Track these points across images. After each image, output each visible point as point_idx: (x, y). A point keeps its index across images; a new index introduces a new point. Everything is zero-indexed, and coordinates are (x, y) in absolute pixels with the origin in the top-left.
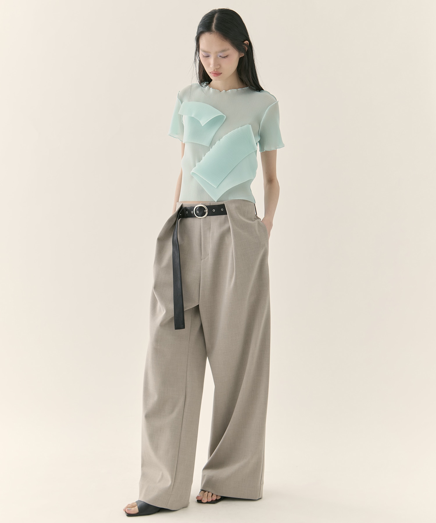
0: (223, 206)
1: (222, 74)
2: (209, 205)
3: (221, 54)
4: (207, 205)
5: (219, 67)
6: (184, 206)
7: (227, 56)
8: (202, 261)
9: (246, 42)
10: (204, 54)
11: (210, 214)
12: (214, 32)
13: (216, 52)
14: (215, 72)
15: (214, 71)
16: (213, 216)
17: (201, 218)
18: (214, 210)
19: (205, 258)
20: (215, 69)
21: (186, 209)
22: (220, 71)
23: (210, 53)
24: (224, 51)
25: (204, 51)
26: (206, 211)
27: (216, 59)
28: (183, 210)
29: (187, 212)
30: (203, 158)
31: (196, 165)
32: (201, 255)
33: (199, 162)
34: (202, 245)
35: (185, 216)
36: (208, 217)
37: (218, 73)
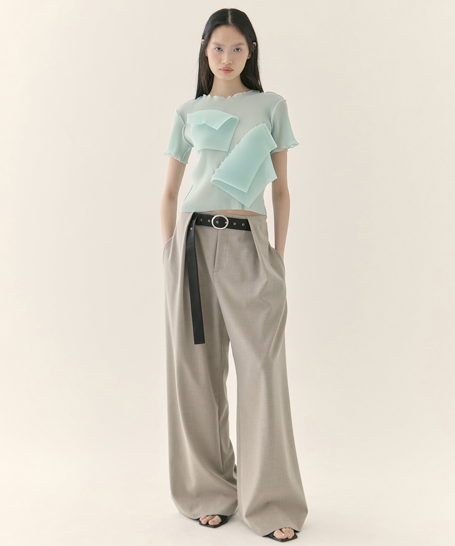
0: (246, 221)
1: (233, 71)
2: (231, 217)
4: (228, 217)
5: (231, 62)
8: (215, 273)
9: (255, 43)
11: (230, 226)
12: (231, 25)
14: (227, 68)
16: (233, 230)
17: (218, 229)
18: (235, 224)
19: (218, 271)
20: (226, 65)
21: (202, 216)
22: (232, 67)
24: (240, 44)
26: (227, 223)
27: (229, 54)
28: (198, 217)
29: (201, 220)
30: (222, 163)
31: (216, 171)
32: (214, 267)
33: (218, 168)
34: (216, 257)
35: (198, 223)
36: (228, 229)
37: (230, 70)
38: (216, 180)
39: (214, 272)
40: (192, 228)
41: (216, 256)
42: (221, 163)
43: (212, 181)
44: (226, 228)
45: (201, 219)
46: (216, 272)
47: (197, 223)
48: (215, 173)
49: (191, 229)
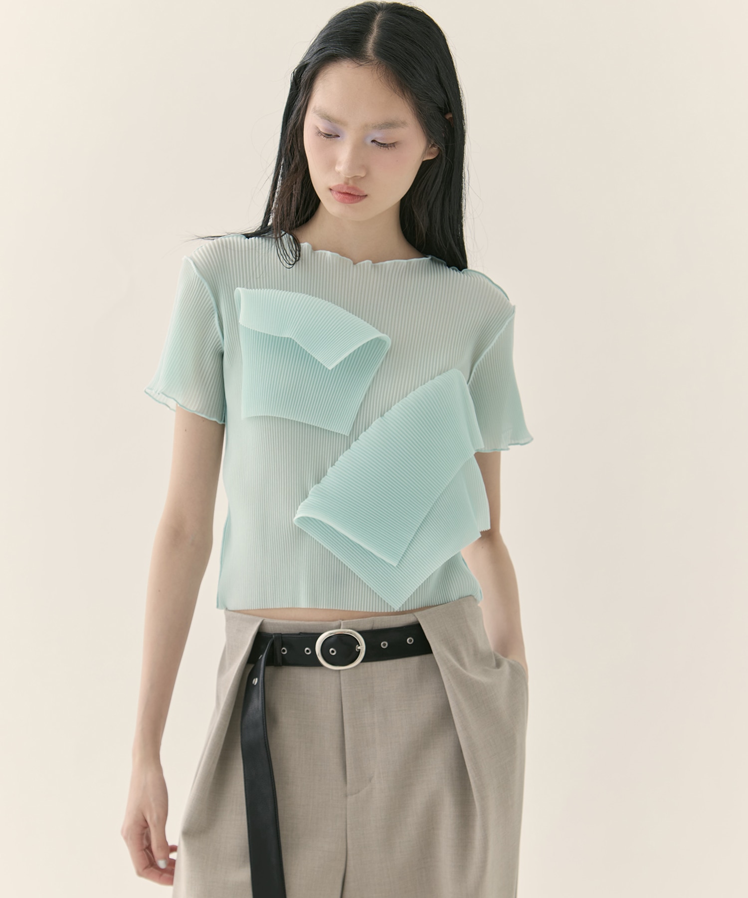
0: (416, 629)
1: (367, 199)
2: (369, 627)
3: (378, 135)
4: (362, 629)
5: (363, 175)
6: (270, 629)
7: (393, 145)
8: (351, 799)
10: (322, 126)
11: (374, 655)
12: (371, 61)
13: (366, 126)
14: (348, 188)
15: (347, 183)
16: (382, 662)
17: (341, 671)
18: (384, 645)
19: (359, 791)
20: (348, 179)
21: (283, 639)
22: (365, 188)
23: (344, 124)
24: (390, 125)
25: (327, 118)
26: (362, 647)
27: (358, 148)
28: (272, 645)
29: (284, 651)
30: (330, 470)
31: (310, 493)
32: (346, 781)
33: (318, 483)
34: (347, 751)
35: (275, 661)
36: (368, 664)
37: (357, 194)
38: (308, 518)
39: (346, 796)
40: (257, 679)
41: (347, 747)
42: (328, 471)
43: (299, 518)
44: (363, 661)
45: (283, 648)
46: (354, 796)
47: (271, 661)
48: (307, 497)
49: (255, 681)
